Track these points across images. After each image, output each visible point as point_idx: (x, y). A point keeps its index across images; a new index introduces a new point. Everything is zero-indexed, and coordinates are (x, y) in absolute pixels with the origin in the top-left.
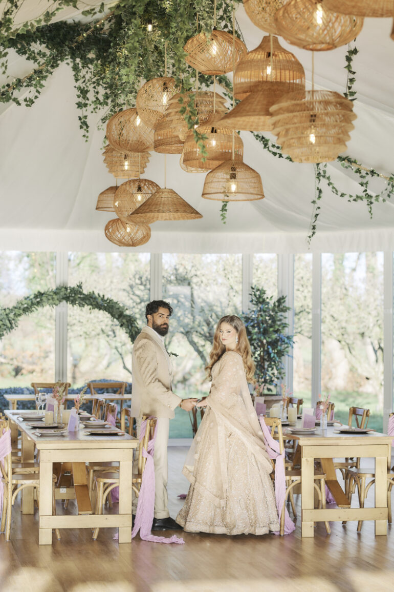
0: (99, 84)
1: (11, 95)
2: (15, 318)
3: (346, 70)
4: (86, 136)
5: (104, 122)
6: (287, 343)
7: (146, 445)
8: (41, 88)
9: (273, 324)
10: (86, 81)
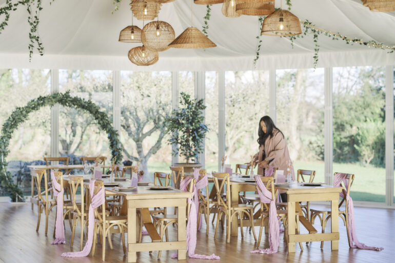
2: (27, 114)
6: (205, 130)
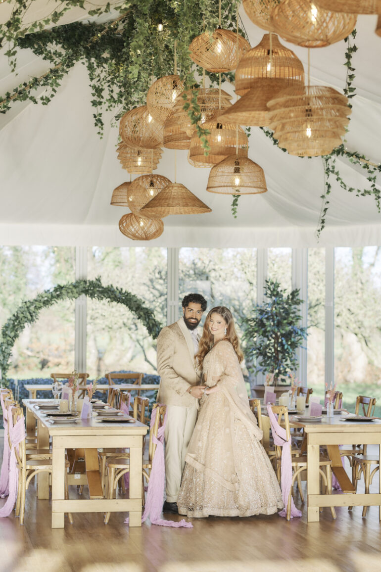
0: (113, 83)
1: (28, 94)
2: (36, 311)
3: (346, 67)
4: (101, 133)
5: (117, 120)
6: (300, 335)
7: (156, 432)
8: (57, 87)
9: (286, 317)
10: (101, 80)
